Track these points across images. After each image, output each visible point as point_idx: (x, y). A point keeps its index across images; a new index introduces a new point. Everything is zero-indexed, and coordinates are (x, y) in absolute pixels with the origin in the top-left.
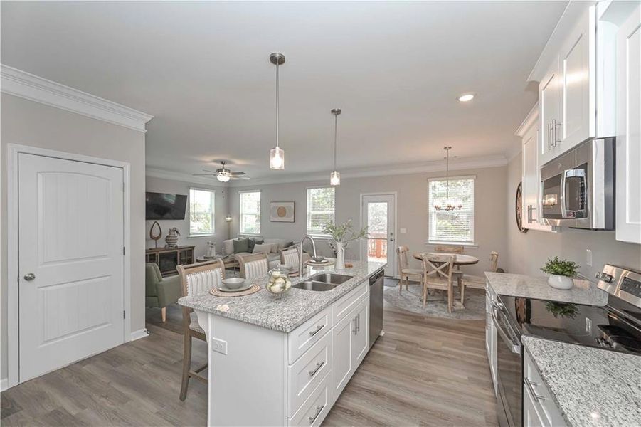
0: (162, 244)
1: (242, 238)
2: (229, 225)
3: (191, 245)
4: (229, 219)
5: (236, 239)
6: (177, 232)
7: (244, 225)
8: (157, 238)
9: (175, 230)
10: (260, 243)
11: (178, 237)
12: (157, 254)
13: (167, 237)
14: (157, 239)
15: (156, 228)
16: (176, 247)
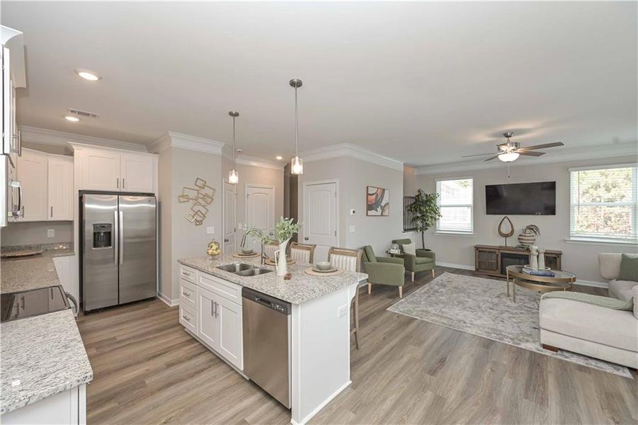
6: (535, 232)
8: (506, 236)
9: (531, 229)
12: (498, 253)
13: (520, 235)
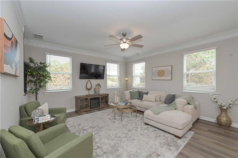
0: (92, 92)
1: (134, 90)
2: (127, 82)
3: (107, 93)
4: (127, 79)
5: (132, 91)
6: (100, 86)
7: (135, 82)
9: (99, 85)
10: (147, 94)
11: (100, 89)
12: (89, 98)
13: (95, 88)
14: (89, 89)
15: (89, 83)
16: (99, 94)
